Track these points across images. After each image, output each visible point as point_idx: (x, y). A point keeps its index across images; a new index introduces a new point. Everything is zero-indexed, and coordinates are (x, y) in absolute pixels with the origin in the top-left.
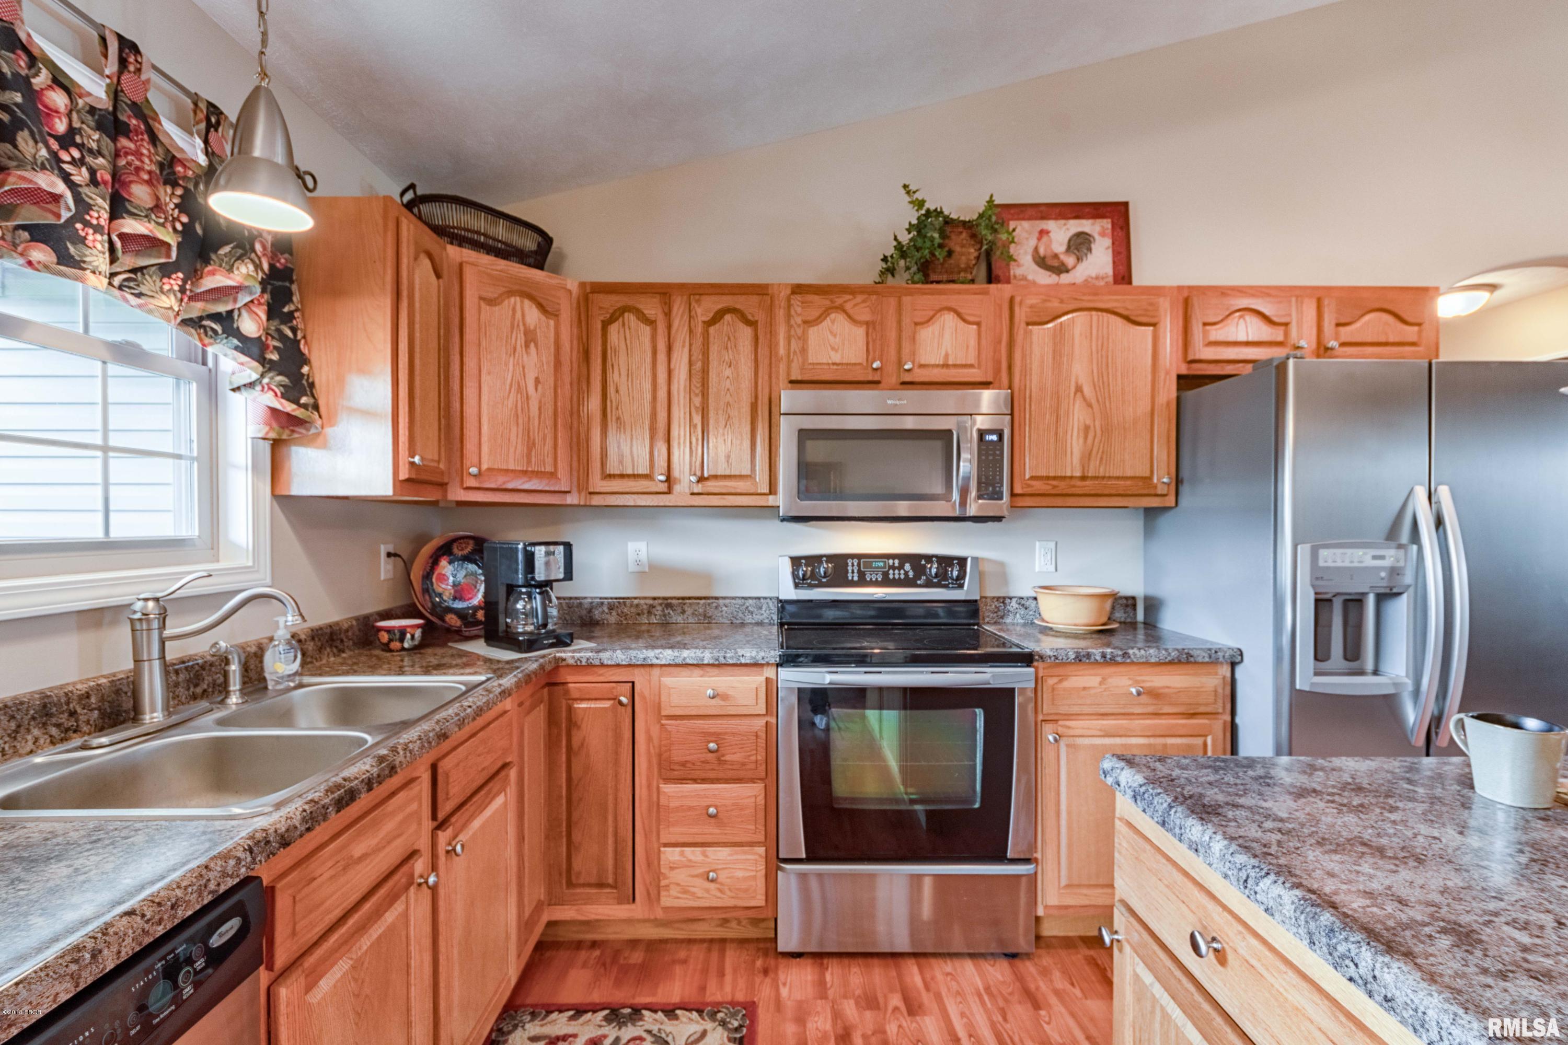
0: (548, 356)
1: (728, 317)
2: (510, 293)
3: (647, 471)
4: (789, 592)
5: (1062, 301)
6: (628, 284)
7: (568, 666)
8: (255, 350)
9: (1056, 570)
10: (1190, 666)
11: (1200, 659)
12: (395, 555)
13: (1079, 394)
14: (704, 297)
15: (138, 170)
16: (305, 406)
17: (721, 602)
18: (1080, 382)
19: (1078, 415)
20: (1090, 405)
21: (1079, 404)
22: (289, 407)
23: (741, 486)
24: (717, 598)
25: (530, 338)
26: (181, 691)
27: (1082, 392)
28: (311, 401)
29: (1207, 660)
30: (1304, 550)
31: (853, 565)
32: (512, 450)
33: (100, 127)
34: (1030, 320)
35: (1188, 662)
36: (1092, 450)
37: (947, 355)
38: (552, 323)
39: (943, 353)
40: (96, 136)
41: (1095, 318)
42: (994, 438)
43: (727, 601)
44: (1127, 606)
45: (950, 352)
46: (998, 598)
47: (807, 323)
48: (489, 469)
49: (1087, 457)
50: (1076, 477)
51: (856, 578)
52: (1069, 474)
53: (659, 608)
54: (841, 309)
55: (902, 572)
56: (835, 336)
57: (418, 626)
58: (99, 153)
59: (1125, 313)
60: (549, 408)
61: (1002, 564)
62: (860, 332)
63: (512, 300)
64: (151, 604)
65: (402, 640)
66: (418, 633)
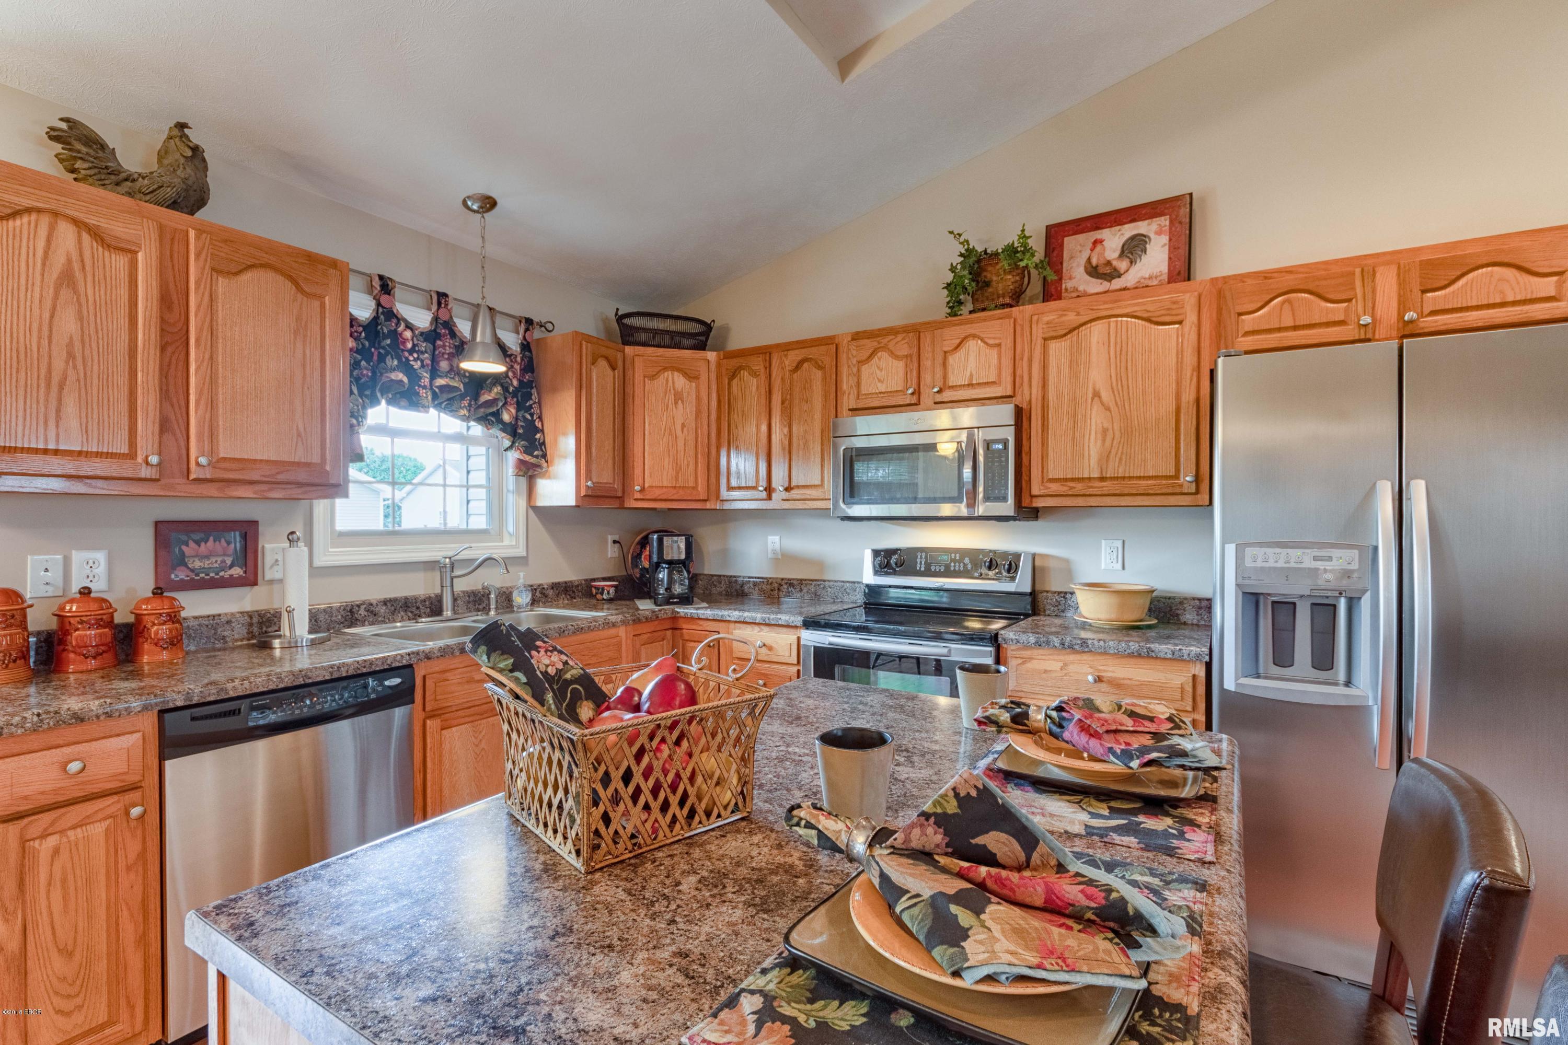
0: (691, 408)
1: (806, 365)
2: (665, 369)
3: (754, 485)
4: (869, 577)
5: (1078, 314)
6: (744, 349)
7: (681, 617)
8: (509, 429)
9: (1123, 568)
10: (1152, 662)
11: (1162, 655)
12: (618, 542)
13: (1096, 399)
14: (790, 352)
15: (443, 354)
16: (537, 457)
17: (827, 583)
18: (1097, 389)
19: (1096, 419)
20: (1108, 409)
21: (1097, 407)
22: (528, 458)
23: (814, 493)
24: (824, 581)
25: (678, 397)
26: (471, 605)
27: (1100, 397)
28: (541, 453)
29: (1170, 656)
30: (1231, 549)
31: (921, 558)
32: (665, 473)
33: (425, 340)
34: (1046, 335)
35: (1149, 657)
36: (1110, 452)
37: (971, 375)
38: (694, 385)
39: (968, 374)
40: (424, 345)
41: (1113, 325)
42: (1000, 446)
43: (831, 583)
44: (1200, 608)
45: (974, 372)
46: (1059, 593)
47: (861, 363)
48: (650, 487)
49: (1105, 458)
50: (1094, 478)
51: (923, 569)
52: (1086, 476)
53: (785, 586)
54: (885, 348)
55: (962, 565)
56: (881, 370)
57: (612, 586)
58: (426, 352)
59: (1145, 315)
60: (692, 444)
61: (1067, 561)
62: (900, 365)
63: (666, 374)
64: (447, 560)
65: (602, 594)
66: (612, 590)
